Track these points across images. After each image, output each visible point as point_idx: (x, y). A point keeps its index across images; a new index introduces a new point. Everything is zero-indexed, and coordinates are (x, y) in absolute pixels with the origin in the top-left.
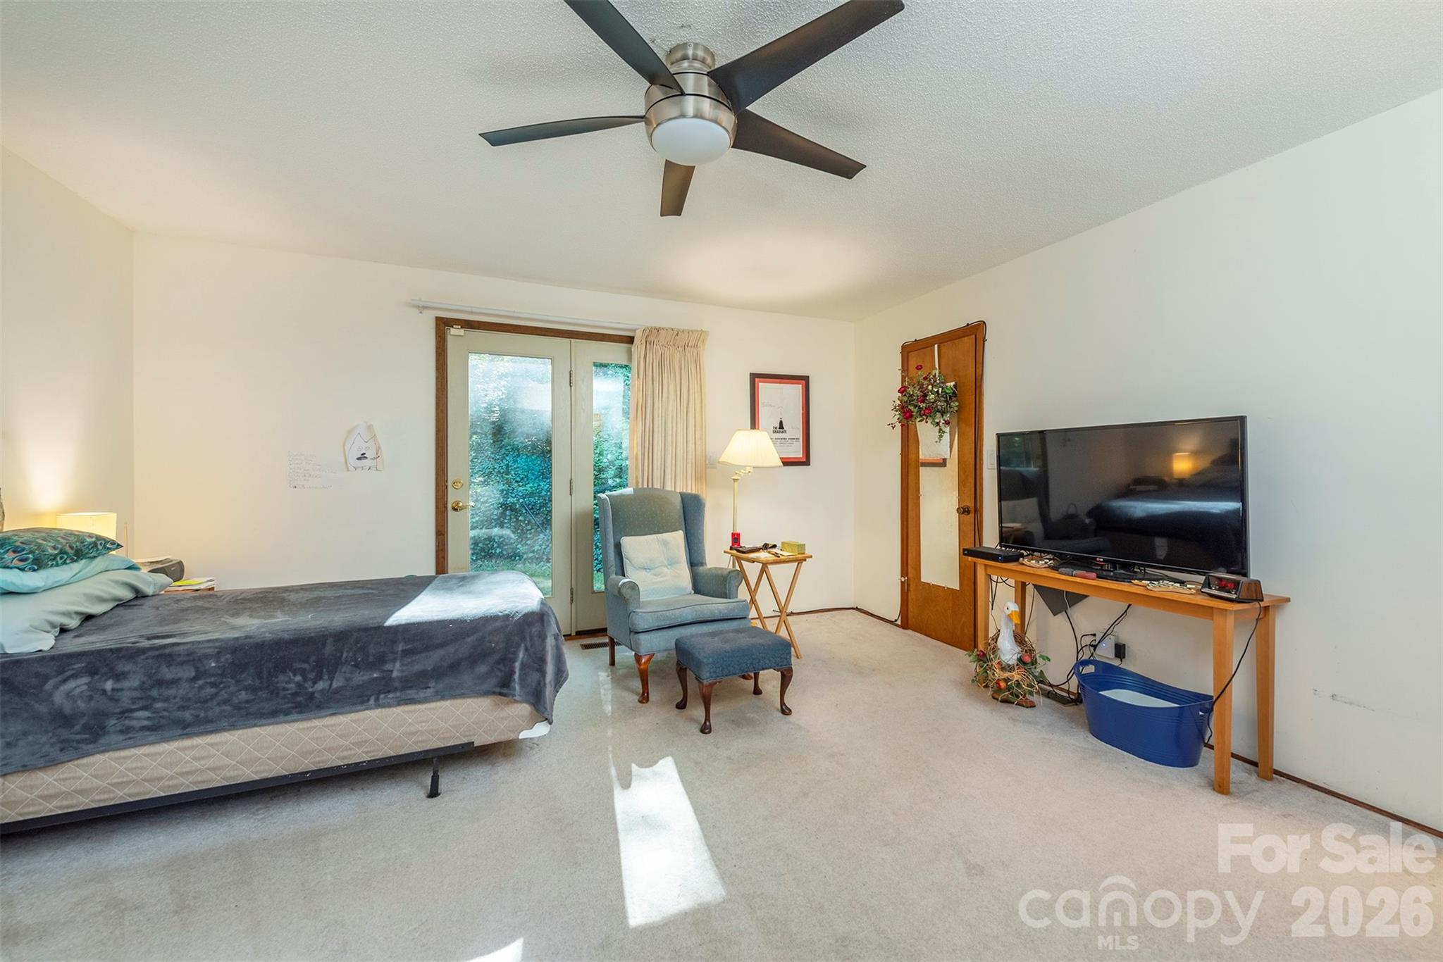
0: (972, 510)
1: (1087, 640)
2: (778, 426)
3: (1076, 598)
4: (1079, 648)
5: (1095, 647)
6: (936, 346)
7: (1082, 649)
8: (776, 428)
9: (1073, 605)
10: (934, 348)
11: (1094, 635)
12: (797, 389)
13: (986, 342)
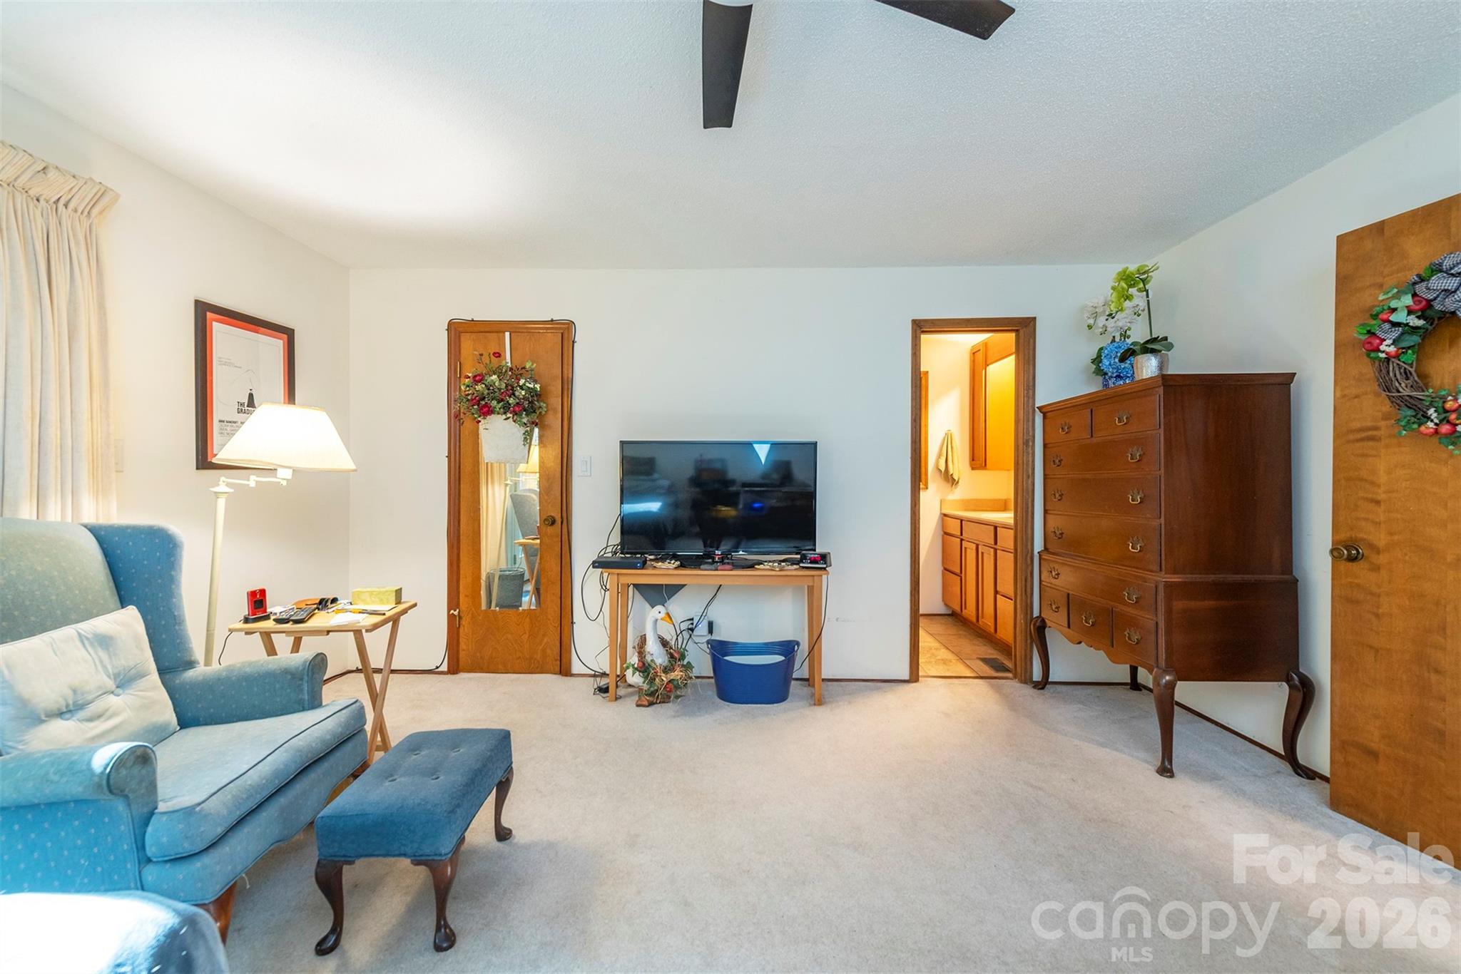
0: (558, 520)
1: (684, 626)
2: (246, 401)
3: (674, 589)
4: (679, 632)
5: (692, 630)
6: (507, 334)
7: (681, 632)
8: (242, 404)
9: (671, 597)
10: (504, 336)
11: (692, 619)
12: (278, 344)
13: (575, 344)
